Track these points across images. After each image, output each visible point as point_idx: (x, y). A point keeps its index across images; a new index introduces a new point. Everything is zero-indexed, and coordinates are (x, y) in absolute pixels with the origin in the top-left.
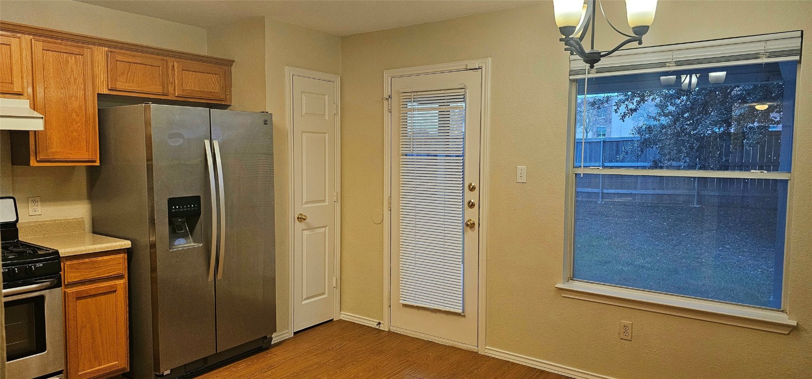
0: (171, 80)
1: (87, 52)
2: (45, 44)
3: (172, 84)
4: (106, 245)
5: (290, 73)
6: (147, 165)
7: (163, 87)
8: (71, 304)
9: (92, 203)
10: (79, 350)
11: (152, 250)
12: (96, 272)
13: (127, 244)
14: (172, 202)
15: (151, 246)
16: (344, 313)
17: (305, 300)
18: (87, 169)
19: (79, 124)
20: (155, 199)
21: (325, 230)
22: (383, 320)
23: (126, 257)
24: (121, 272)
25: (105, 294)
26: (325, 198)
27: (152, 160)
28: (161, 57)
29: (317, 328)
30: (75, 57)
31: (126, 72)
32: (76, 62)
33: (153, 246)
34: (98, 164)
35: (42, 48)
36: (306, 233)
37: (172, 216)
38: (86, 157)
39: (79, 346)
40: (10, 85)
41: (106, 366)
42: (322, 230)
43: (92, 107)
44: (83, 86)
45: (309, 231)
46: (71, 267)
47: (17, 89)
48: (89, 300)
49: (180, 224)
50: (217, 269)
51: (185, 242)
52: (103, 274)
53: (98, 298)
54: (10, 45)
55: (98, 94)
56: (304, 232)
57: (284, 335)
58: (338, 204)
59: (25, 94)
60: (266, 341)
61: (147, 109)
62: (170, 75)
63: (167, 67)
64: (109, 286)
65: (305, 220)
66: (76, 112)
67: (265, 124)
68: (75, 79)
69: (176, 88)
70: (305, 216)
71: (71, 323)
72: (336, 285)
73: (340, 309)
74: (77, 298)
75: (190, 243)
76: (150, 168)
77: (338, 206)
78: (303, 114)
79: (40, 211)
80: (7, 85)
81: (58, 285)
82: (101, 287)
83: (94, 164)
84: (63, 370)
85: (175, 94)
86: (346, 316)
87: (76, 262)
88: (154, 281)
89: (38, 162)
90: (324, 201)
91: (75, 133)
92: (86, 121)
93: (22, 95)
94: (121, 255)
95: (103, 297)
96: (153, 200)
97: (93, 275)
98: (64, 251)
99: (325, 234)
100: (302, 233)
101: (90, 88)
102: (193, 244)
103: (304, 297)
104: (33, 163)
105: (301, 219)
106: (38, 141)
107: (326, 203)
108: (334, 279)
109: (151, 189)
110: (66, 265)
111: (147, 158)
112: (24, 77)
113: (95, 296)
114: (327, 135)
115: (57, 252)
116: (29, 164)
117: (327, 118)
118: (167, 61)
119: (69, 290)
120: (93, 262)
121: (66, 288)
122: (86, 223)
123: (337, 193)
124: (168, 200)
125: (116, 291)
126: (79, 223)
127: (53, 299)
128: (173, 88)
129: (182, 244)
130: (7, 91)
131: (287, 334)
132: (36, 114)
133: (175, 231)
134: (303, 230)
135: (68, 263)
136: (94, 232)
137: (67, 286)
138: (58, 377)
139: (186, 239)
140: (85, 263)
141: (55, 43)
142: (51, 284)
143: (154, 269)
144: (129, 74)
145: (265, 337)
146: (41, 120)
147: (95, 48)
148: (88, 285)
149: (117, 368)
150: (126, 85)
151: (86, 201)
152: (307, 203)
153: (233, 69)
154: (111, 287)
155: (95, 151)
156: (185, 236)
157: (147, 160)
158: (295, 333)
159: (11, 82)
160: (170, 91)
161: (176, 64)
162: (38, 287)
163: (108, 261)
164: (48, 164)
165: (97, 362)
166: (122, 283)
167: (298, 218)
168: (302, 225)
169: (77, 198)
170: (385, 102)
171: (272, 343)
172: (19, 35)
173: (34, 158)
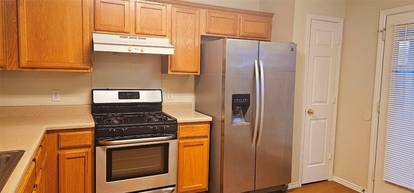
0: (238, 27)
1: (197, 12)
2: (178, 9)
3: (239, 29)
4: (201, 118)
5: (310, 17)
6: (223, 75)
7: (234, 31)
8: (181, 149)
9: (196, 95)
10: (184, 174)
11: (223, 124)
12: (194, 133)
13: (210, 119)
14: (235, 97)
15: (222, 121)
16: (336, 177)
17: (310, 165)
18: (194, 77)
19: (191, 52)
20: (225, 95)
21: (325, 122)
22: (367, 189)
23: (209, 126)
24: (206, 134)
25: (198, 145)
26: (327, 100)
27: (225, 73)
28: (234, 14)
29: (317, 184)
30: (191, 15)
31: (216, 23)
32: (191, 18)
33: (223, 121)
34: (199, 74)
35: (176, 11)
36: (313, 122)
37: (234, 105)
38: (193, 69)
39: (184, 173)
40: (161, 31)
41: (196, 185)
42: (323, 121)
43: (198, 42)
44: (194, 31)
45: (315, 120)
46: (183, 128)
47: (164, 33)
48: (190, 148)
49: (238, 110)
50: (258, 139)
51: (241, 121)
52: (198, 134)
53: (194, 147)
54: (161, 10)
55: (201, 36)
56: (311, 121)
57: (295, 185)
58: (335, 105)
59: (167, 36)
60: (284, 187)
61: (225, 43)
62: (238, 24)
63: (237, 20)
64: (200, 141)
65: (313, 113)
66: (190, 45)
67: (291, 51)
68: (191, 28)
69: (241, 32)
70: (313, 111)
71: (181, 160)
72: (331, 158)
73: (333, 174)
74: (184, 146)
75: (243, 122)
76: (224, 77)
77: (335, 106)
78: (316, 45)
79: (172, 97)
80: (159, 31)
81: (176, 138)
82: (196, 141)
83: (197, 74)
84: (175, 185)
85: (240, 35)
86: (337, 179)
87: (185, 126)
88: (222, 141)
89: (172, 71)
90: (326, 102)
91: (189, 57)
92: (195, 50)
93: (165, 36)
94: (207, 125)
95: (196, 147)
96: (224, 95)
97: (192, 134)
98: (179, 120)
99: (325, 123)
100: (310, 122)
101: (197, 32)
102: (244, 122)
103: (309, 163)
104: (169, 72)
105: (310, 112)
106: (172, 61)
107: (328, 104)
108: (330, 154)
109: (224, 89)
110: (180, 127)
111: (222, 71)
112: (167, 27)
113: (193, 146)
114: (331, 58)
115: (176, 120)
116: (168, 73)
117: (332, 47)
118: (237, 16)
119: (181, 141)
120: (193, 127)
121: (179, 140)
122: (193, 105)
123: (335, 97)
124: (232, 96)
125: (203, 144)
126: (190, 105)
127: (173, 145)
128: (239, 31)
129: (238, 121)
130: (159, 34)
131: (297, 185)
132: (172, 46)
133: (235, 113)
134: (311, 120)
135: (181, 126)
136: (196, 111)
137: (180, 139)
138: (173, 188)
139: (241, 119)
140: (189, 127)
141: (183, 8)
142: (172, 137)
143: (223, 135)
144: (217, 23)
145: (284, 185)
146: (173, 49)
147: (201, 10)
148: (190, 139)
149: (201, 188)
150: (215, 30)
151: (193, 94)
152: (314, 102)
153: (273, 18)
154: (201, 142)
155: (198, 67)
156: (240, 117)
157: (223, 73)
158: (302, 185)
159: (161, 29)
160: (237, 33)
161: (241, 18)
162: (166, 138)
163: (201, 127)
164: (176, 73)
165: (192, 182)
166: (206, 140)
167: (308, 112)
168: (311, 117)
169: (190, 92)
170: (380, 34)
171: (288, 189)
172: (166, 4)
173: (170, 69)
